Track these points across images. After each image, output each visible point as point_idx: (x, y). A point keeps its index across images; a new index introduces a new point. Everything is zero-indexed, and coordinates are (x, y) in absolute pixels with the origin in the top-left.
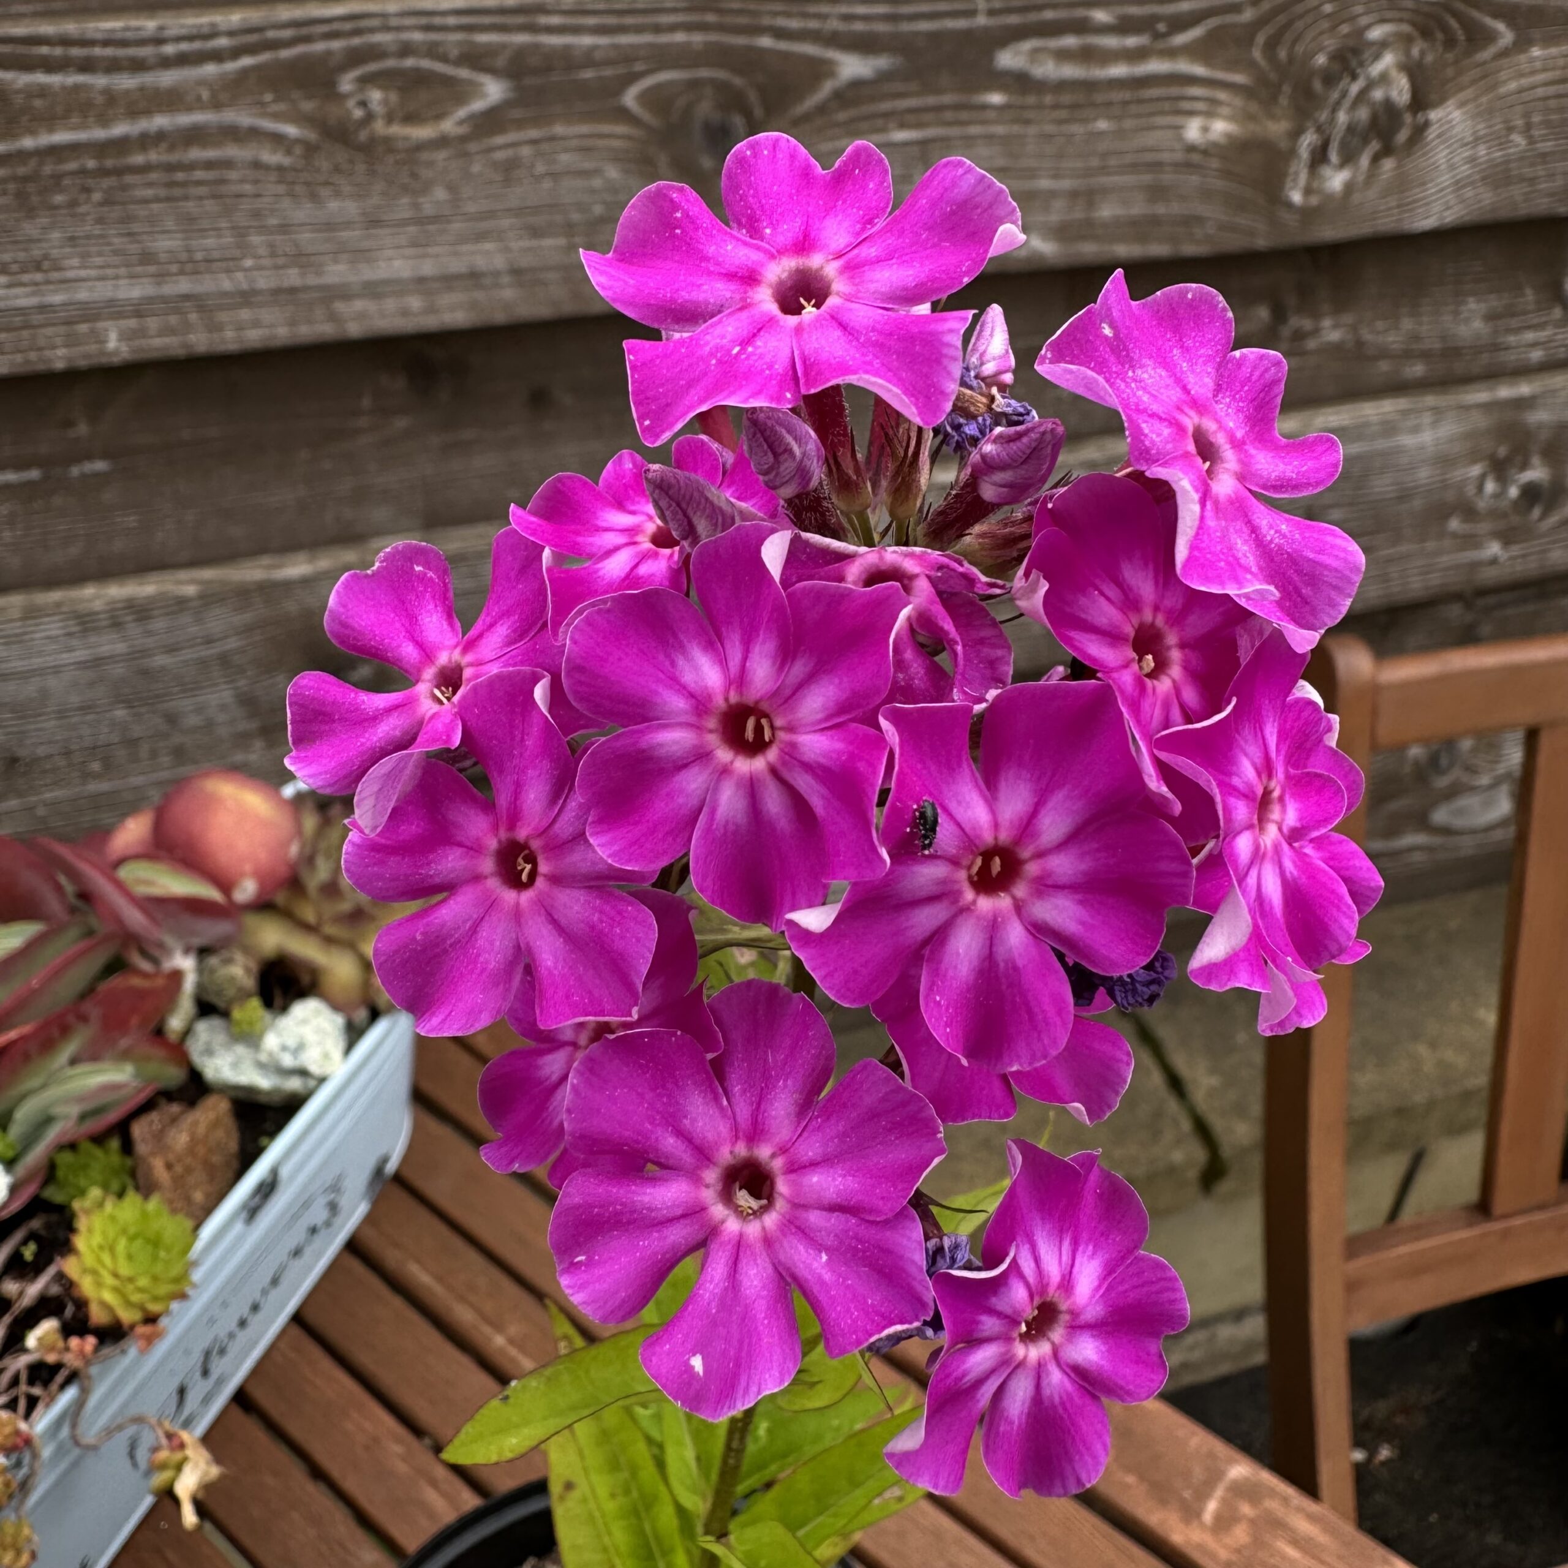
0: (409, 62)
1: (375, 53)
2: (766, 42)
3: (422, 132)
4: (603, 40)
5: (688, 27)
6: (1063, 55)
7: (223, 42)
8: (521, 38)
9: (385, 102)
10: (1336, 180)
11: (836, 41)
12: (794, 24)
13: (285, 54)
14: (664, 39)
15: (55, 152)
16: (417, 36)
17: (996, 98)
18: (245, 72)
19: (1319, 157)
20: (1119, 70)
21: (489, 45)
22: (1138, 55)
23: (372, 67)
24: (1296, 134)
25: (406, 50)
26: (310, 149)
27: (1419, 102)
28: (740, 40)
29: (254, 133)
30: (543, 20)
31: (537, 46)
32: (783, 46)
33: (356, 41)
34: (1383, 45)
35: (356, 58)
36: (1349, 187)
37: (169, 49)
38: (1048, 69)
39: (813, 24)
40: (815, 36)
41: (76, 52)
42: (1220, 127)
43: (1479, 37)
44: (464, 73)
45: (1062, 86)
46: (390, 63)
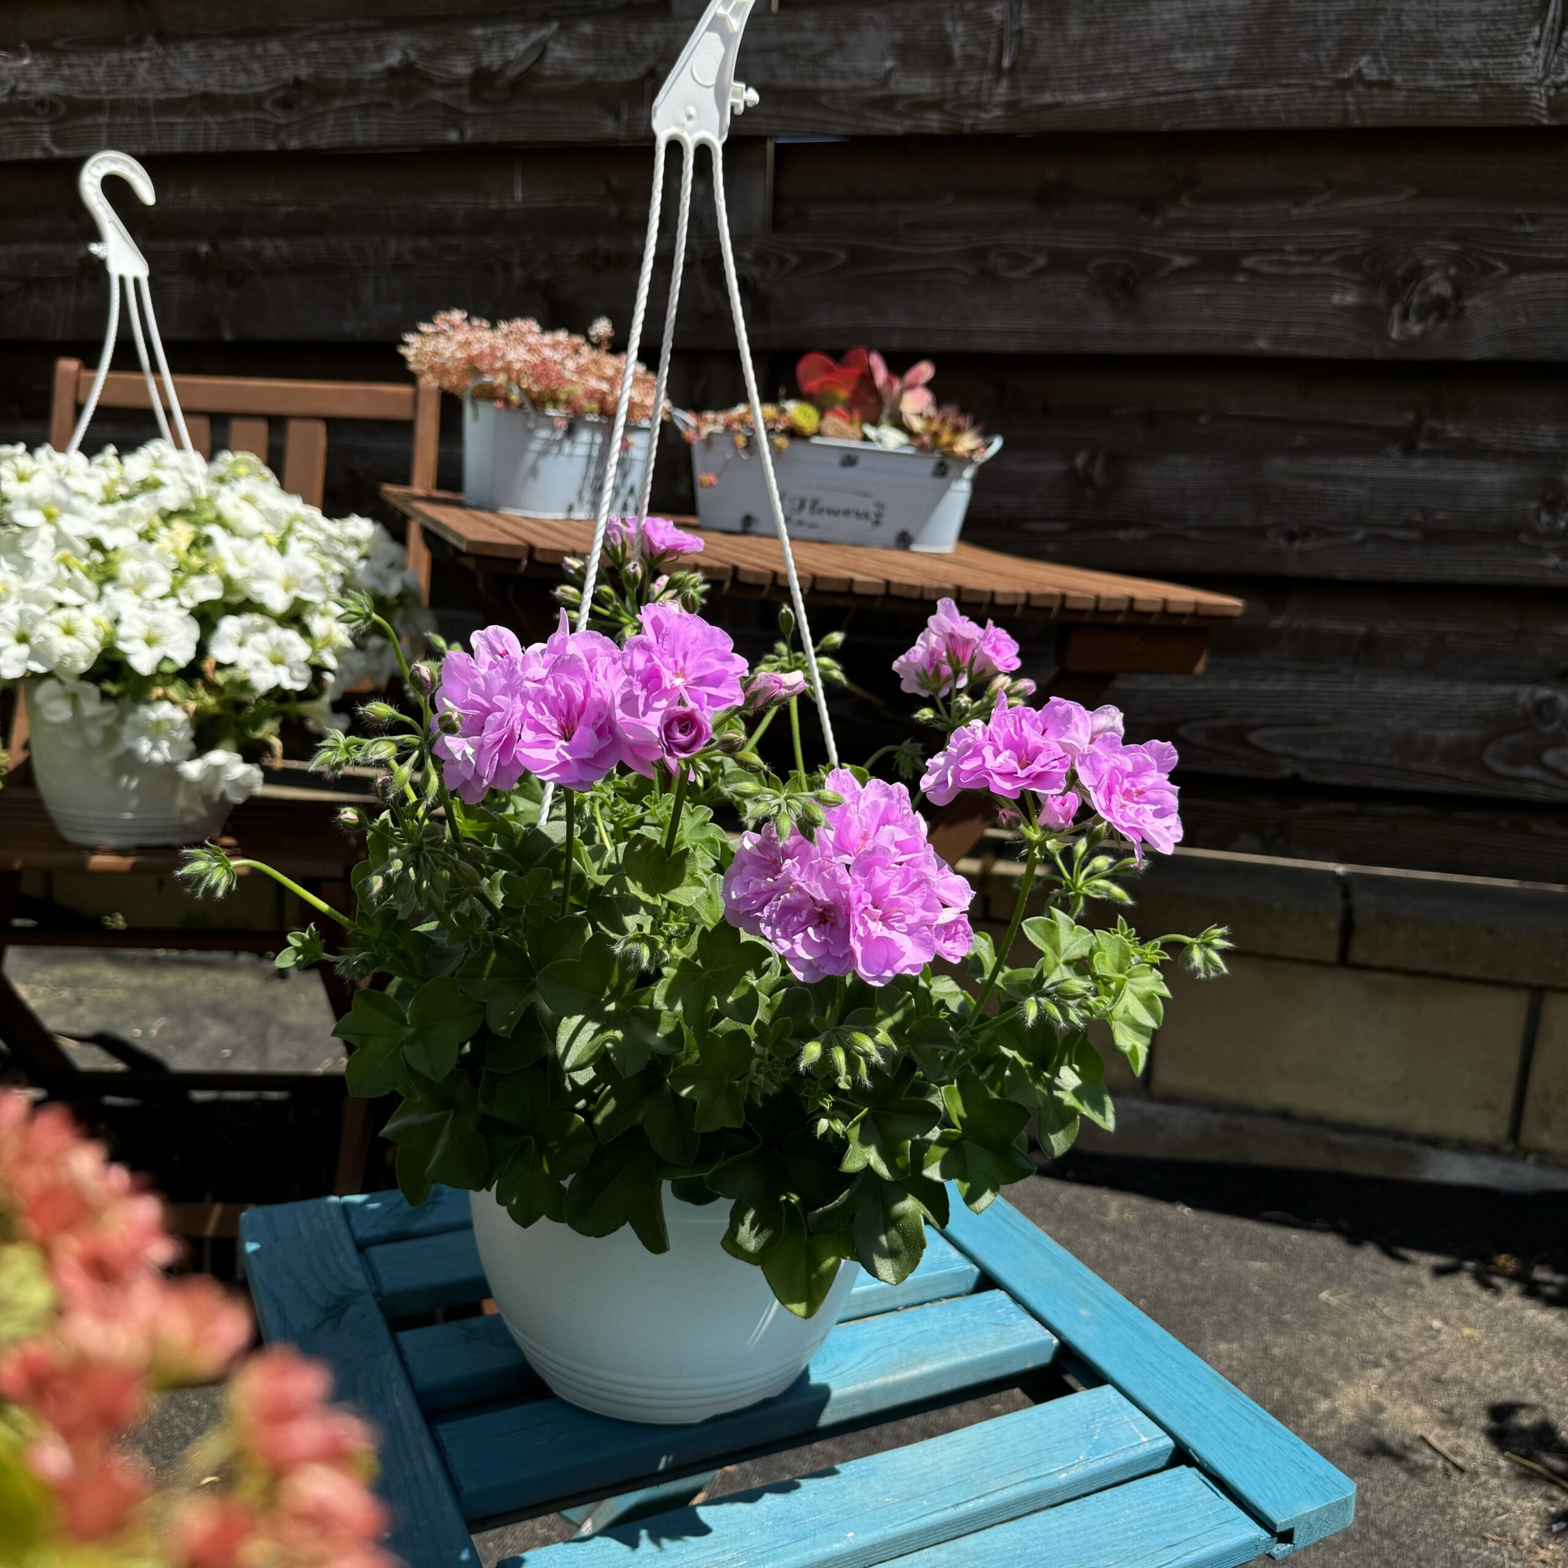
2: (1145, 251)
3: (1014, 275)
6: (1271, 263)
10: (1416, 329)
17: (1241, 279)
19: (1405, 317)
20: (1297, 271)
22: (1308, 264)
24: (1391, 304)
27: (1458, 295)
34: (1432, 269)
36: (1424, 334)
38: (1266, 268)
42: (1350, 299)
43: (1488, 269)
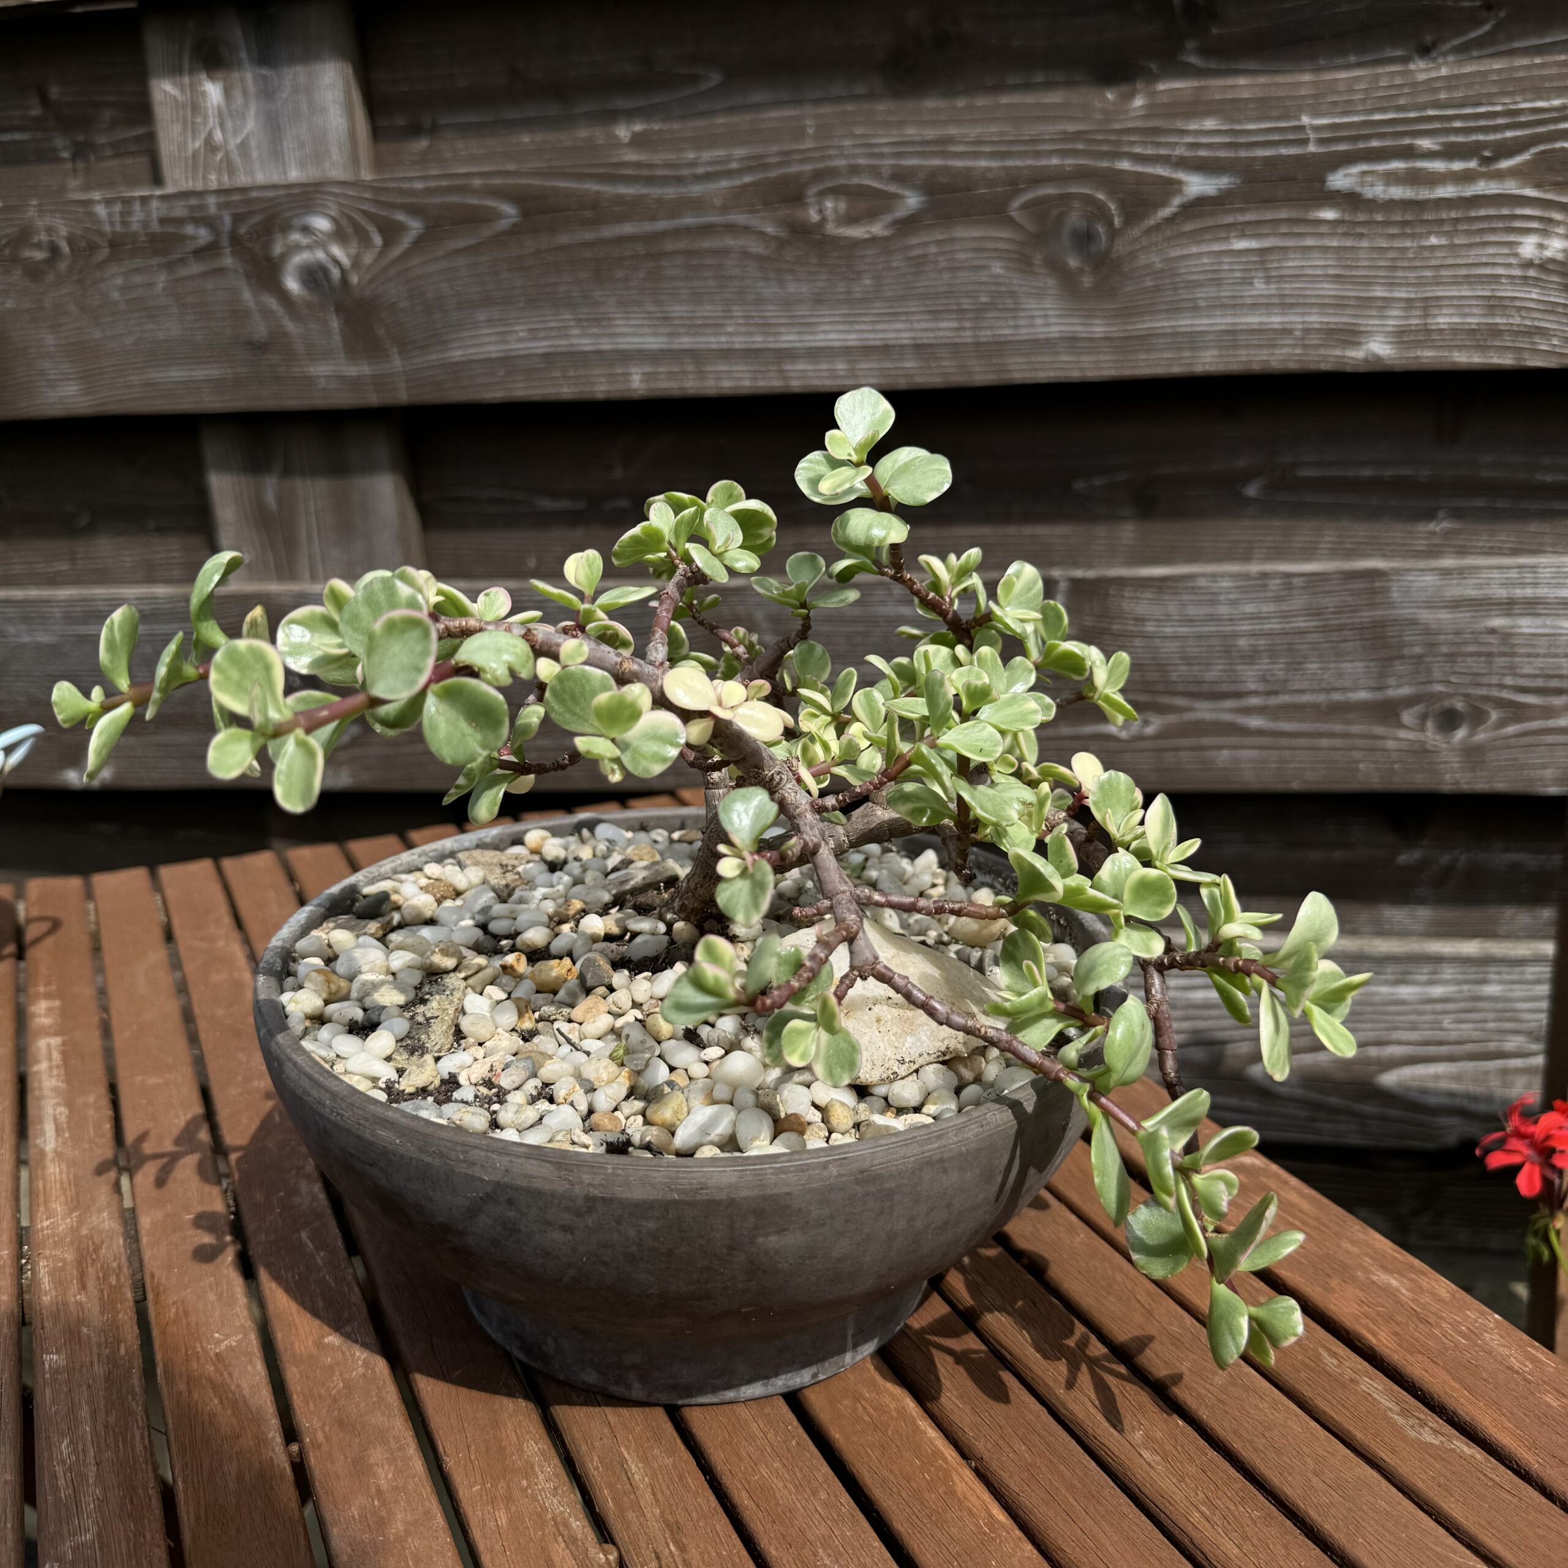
0: (855, 181)
1: (833, 172)
4: (995, 164)
5: (1063, 153)
7: (734, 165)
8: (937, 162)
9: (835, 210)
11: (1183, 163)
12: (1150, 151)
13: (773, 174)
14: (1044, 162)
15: (620, 240)
16: (862, 161)
18: (744, 186)
21: (913, 166)
23: (829, 184)
25: (854, 170)
26: (781, 243)
28: (1105, 164)
29: (747, 230)
30: (952, 148)
31: (946, 168)
32: (1139, 169)
33: (821, 165)
35: (819, 175)
37: (700, 170)
39: (1163, 151)
40: (1165, 160)
41: (645, 172)
44: (892, 188)
45: (1391, 204)
46: (842, 181)
